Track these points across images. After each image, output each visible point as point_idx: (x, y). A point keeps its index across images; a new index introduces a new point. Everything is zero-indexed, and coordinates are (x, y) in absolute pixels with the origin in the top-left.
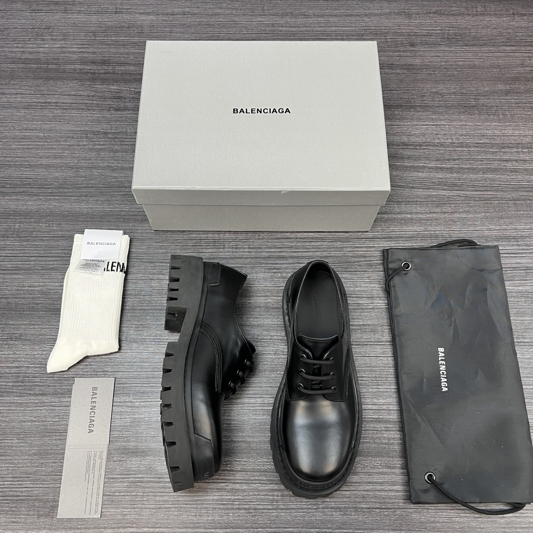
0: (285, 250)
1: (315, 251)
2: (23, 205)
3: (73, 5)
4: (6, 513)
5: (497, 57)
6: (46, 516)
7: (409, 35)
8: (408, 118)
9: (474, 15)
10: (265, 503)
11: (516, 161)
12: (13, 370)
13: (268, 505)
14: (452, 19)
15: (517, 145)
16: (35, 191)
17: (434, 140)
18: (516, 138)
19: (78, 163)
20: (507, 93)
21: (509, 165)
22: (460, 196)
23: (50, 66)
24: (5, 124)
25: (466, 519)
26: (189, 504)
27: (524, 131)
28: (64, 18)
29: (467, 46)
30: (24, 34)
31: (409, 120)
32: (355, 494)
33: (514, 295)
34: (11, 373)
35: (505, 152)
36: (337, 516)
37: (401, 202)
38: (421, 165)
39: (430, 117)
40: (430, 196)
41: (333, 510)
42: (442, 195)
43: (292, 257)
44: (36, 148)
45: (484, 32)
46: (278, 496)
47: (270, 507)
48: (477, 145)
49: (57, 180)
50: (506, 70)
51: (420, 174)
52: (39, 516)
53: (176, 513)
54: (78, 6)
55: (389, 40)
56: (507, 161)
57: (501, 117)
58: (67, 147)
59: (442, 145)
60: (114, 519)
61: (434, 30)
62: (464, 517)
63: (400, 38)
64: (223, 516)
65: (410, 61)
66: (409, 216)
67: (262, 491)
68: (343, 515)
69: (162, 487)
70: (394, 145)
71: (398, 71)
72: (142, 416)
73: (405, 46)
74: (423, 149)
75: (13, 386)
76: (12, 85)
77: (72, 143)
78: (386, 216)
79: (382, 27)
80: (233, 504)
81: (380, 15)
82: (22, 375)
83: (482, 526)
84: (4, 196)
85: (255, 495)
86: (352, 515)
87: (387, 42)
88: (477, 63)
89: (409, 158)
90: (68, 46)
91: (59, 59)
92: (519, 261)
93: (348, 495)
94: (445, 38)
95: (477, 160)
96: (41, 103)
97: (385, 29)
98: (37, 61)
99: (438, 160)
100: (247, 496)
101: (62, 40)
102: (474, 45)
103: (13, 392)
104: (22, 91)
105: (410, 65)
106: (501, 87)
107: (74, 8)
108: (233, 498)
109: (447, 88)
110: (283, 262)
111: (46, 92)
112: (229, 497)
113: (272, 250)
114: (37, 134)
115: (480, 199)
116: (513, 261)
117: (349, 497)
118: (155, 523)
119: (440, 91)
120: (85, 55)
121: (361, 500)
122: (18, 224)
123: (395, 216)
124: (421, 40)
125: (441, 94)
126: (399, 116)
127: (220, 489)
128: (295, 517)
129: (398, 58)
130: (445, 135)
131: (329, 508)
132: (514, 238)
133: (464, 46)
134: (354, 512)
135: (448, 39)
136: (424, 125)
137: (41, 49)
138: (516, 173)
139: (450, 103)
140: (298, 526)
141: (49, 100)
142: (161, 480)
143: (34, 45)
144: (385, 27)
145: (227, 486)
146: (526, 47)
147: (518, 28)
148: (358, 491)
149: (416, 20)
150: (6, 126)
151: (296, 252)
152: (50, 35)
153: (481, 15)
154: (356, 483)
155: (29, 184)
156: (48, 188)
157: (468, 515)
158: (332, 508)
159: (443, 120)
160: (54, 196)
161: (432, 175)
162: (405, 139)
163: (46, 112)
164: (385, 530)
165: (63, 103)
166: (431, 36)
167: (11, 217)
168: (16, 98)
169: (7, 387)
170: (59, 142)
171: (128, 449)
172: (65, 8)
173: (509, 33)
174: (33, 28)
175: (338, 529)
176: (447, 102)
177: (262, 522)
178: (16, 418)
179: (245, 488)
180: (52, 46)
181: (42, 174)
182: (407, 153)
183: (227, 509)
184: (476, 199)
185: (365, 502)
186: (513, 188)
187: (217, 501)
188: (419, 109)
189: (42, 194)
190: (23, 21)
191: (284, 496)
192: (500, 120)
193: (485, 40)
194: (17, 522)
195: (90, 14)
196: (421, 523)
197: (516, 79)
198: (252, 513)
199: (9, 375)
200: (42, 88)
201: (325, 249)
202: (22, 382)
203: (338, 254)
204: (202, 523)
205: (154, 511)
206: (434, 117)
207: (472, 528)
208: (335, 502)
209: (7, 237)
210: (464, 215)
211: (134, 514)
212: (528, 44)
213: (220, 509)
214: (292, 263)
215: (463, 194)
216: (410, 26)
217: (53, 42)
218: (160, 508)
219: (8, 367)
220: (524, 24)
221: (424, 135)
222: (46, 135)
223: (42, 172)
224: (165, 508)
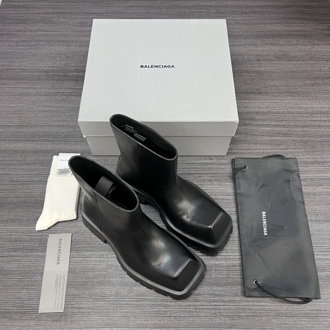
0: (192, 170)
1: (209, 170)
2: (44, 147)
3: (72, 42)
4: (34, 319)
5: (306, 67)
6: (58, 321)
7: (256, 55)
8: (258, 99)
9: (292, 45)
10: (185, 313)
11: (320, 121)
12: (38, 237)
13: (187, 314)
14: (279, 47)
15: (320, 113)
16: (51, 139)
17: (274, 110)
18: (319, 109)
19: (75, 124)
20: (313, 85)
21: (316, 123)
22: (289, 140)
23: (60, 74)
24: (35, 104)
25: (304, 322)
26: (141, 314)
27: (323, 105)
28: (68, 49)
29: (288, 61)
30: (46, 57)
31: (259, 100)
32: (238, 308)
33: (324, 193)
34: (37, 239)
35: (313, 116)
36: (228, 321)
37: (257, 143)
38: (267, 123)
39: (270, 98)
40: (273, 140)
41: (225, 317)
42: (280, 140)
43: (196, 174)
44: (52, 116)
45: (298, 53)
46: (193, 309)
47: (188, 315)
48: (298, 113)
49: (64, 133)
50: (311, 73)
51: (267, 129)
52: (53, 321)
53: (133, 319)
54: (75, 43)
55: (246, 58)
56: (315, 121)
57: (310, 98)
58: (69, 116)
59: (278, 113)
60: (97, 323)
61: (270, 53)
62: (303, 321)
63: (252, 57)
64: (161, 321)
65: (257, 69)
66: (262, 151)
67: (183, 306)
68: (231, 320)
69: (125, 304)
70: (251, 113)
71: (252, 74)
72: (112, 263)
73: (255, 61)
74: (268, 115)
75: (38, 246)
76: (39, 83)
77: (72, 113)
78: (248, 151)
79: (242, 51)
80: (167, 314)
81: (240, 45)
82: (43, 240)
83: (314, 326)
84: (34, 142)
85: (179, 308)
86: (236, 320)
87: (245, 59)
88: (295, 70)
89: (260, 120)
90: (70, 63)
91: (64, 70)
92: (325, 175)
93: (234, 309)
94: (276, 57)
95: (298, 121)
96: (55, 93)
97: (243, 53)
98: (53, 71)
99: (276, 121)
100: (175, 309)
101: (66, 60)
102: (293, 61)
103: (38, 250)
104: (44, 86)
105: (258, 71)
106: (309, 82)
107: (73, 43)
108: (166, 310)
109: (278, 83)
110: (191, 176)
111: (57, 87)
112: (164, 310)
113: (185, 170)
114: (52, 109)
115: (301, 142)
116: (322, 175)
117: (235, 309)
118: (121, 325)
119: (275, 85)
120: (79, 68)
121: (242, 311)
122: (42, 157)
123: (254, 151)
124: (263, 58)
125: (276, 86)
126: (253, 98)
127: (159, 305)
128: (203, 321)
129: (251, 68)
130: (279, 107)
131: (223, 316)
132: (322, 162)
133: (287, 61)
134: (238, 318)
135: (278, 57)
136: (267, 102)
137: (55, 65)
138: (321, 128)
139: (281, 90)
140: (205, 326)
141: (59, 91)
142: (124, 300)
143: (51, 63)
144: (243, 51)
145: (163, 303)
146: (322, 61)
147: (317, 51)
148: (239, 306)
149: (260, 48)
150: (35, 105)
151: (198, 171)
152: (60, 58)
153: (296, 45)
154: (238, 301)
155: (48, 136)
156: (59, 138)
157: (305, 320)
158: (225, 316)
159: (278, 100)
160: (62, 142)
161: (273, 129)
162: (257, 110)
163: (57, 97)
164: (257, 329)
165: (67, 93)
166: (268, 56)
167: (38, 153)
168: (41, 90)
169: (35, 247)
170: (65, 113)
171: (105, 282)
172: (68, 44)
173: (312, 54)
174: (51, 54)
175: (229, 328)
176: (280, 90)
177: (184, 324)
178: (40, 264)
179: (173, 304)
180: (60, 63)
181: (55, 130)
182: (259, 117)
183: (163, 317)
184: (299, 141)
185: (244, 312)
186: (319, 135)
187: (157, 311)
188: (264, 94)
189: (55, 141)
190: (45, 51)
191: (196, 309)
192: (309, 100)
193: (299, 58)
194: (40, 325)
195: (81, 46)
196: (278, 324)
197: (317, 78)
198: (178, 319)
199: (36, 240)
200: (55, 85)
201: (215, 169)
202: (43, 244)
203: (222, 171)
204: (148, 325)
205: (120, 318)
206: (273, 98)
207: (308, 327)
208: (226, 312)
209: (36, 164)
210: (292, 150)
211: (108, 320)
212: (322, 60)
213: (159, 316)
214: (196, 177)
215: (291, 139)
216: (257, 51)
217: (61, 61)
218: (124, 316)
219: (36, 236)
220: (319, 49)
221: (267, 107)
222: (57, 109)
223: (55, 129)
224: (127, 316)
